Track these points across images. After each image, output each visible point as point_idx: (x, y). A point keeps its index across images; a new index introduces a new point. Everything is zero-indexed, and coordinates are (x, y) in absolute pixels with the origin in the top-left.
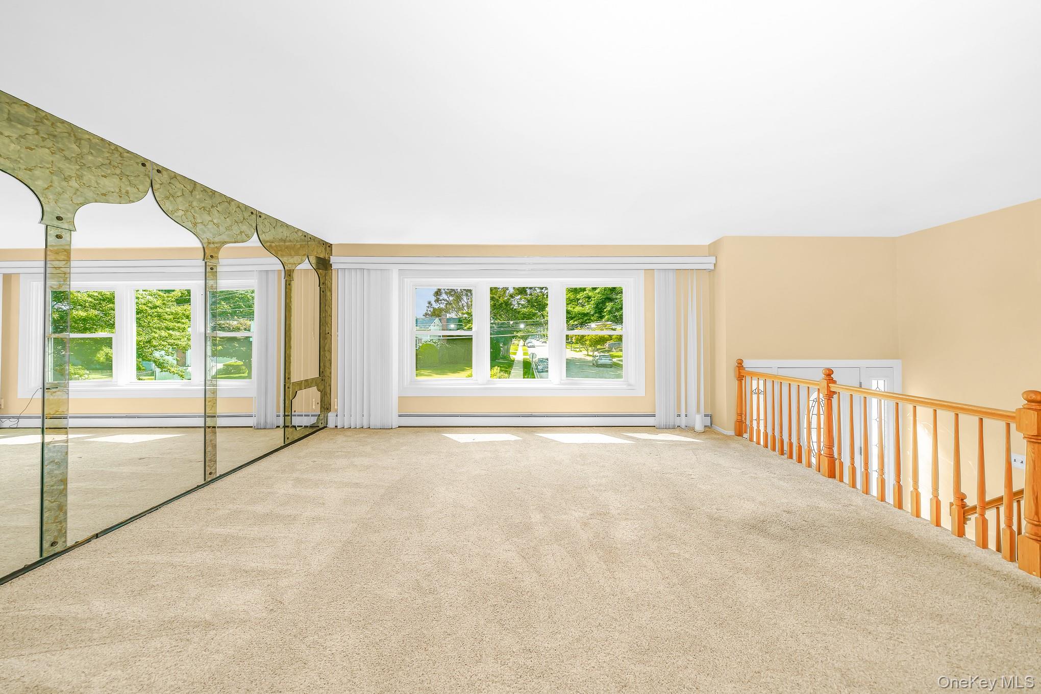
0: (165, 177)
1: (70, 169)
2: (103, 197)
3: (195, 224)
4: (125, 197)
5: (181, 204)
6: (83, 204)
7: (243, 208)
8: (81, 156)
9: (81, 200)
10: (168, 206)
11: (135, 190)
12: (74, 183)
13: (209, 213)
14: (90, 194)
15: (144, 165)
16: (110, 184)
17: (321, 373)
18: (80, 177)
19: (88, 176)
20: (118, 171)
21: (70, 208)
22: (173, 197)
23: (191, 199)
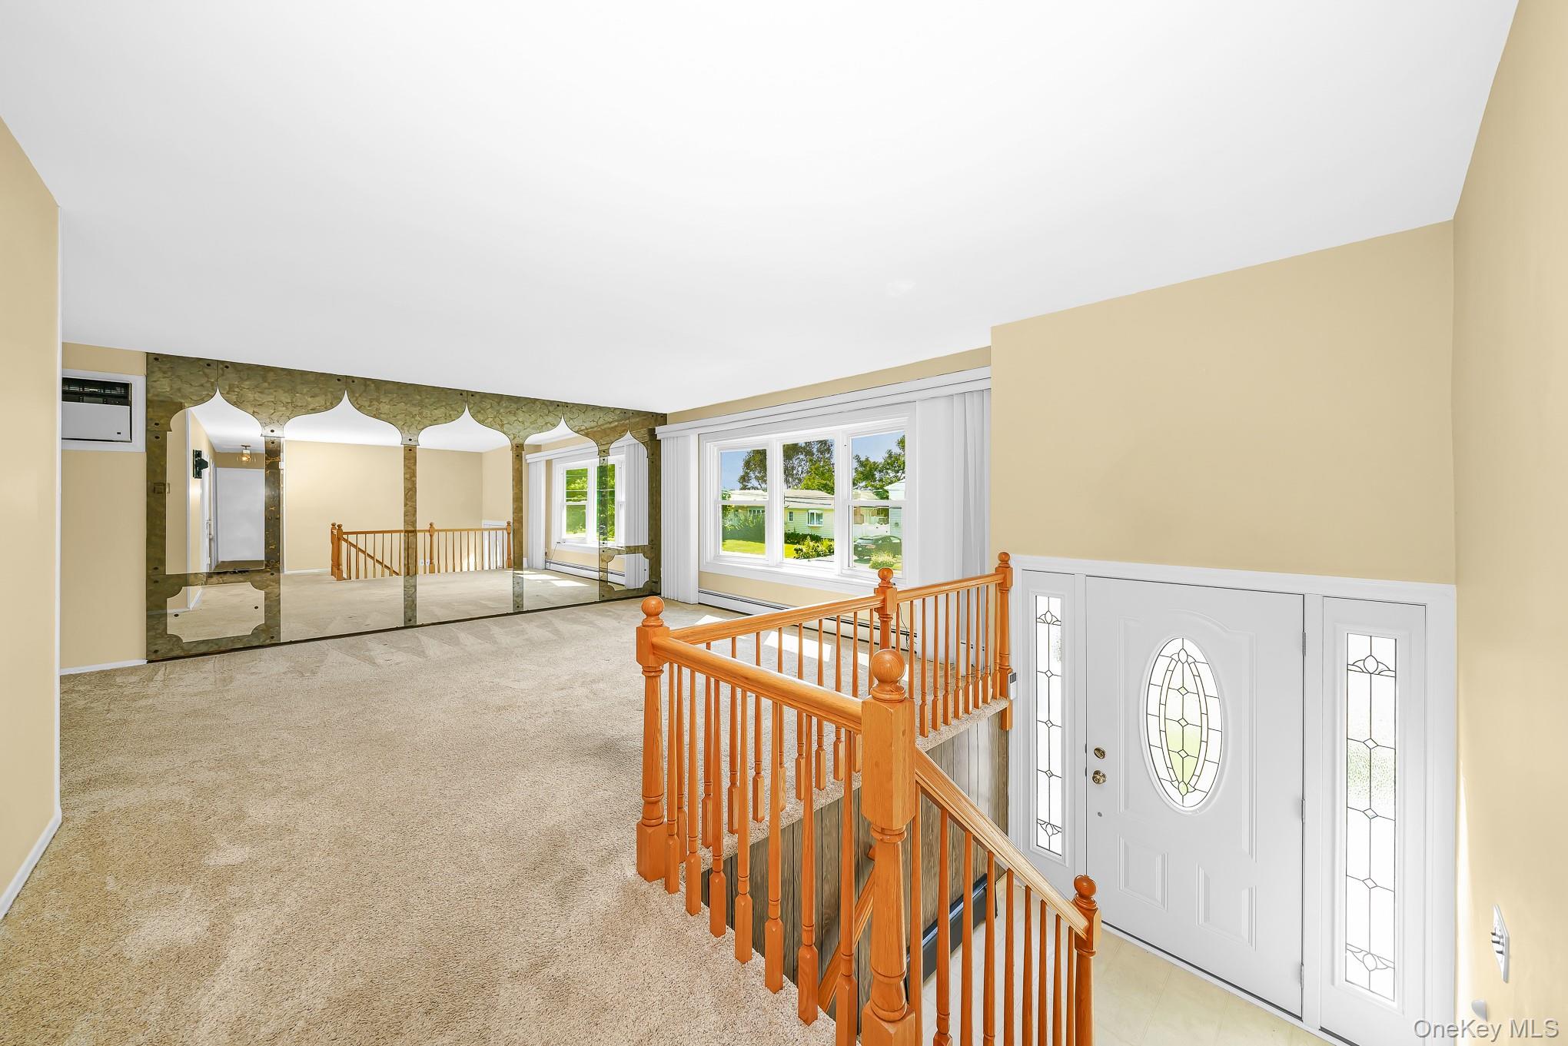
0: (478, 397)
1: (415, 410)
2: (435, 422)
3: (503, 425)
4: (448, 418)
5: (491, 413)
6: (423, 429)
7: (548, 403)
8: (421, 401)
9: (422, 427)
10: (480, 417)
11: (456, 413)
12: (418, 418)
13: (515, 415)
14: (427, 422)
15: (461, 394)
16: (438, 413)
17: (651, 541)
18: (421, 414)
19: (426, 412)
20: (444, 404)
21: (416, 433)
22: (484, 410)
23: (498, 408)
